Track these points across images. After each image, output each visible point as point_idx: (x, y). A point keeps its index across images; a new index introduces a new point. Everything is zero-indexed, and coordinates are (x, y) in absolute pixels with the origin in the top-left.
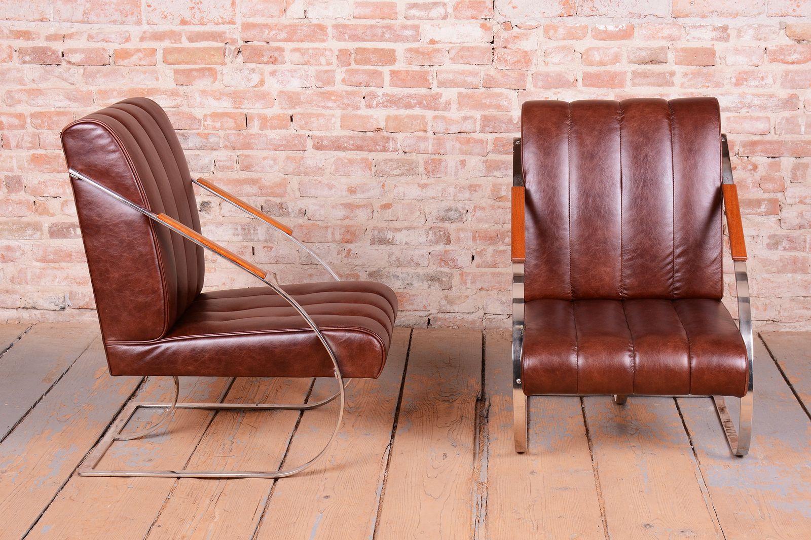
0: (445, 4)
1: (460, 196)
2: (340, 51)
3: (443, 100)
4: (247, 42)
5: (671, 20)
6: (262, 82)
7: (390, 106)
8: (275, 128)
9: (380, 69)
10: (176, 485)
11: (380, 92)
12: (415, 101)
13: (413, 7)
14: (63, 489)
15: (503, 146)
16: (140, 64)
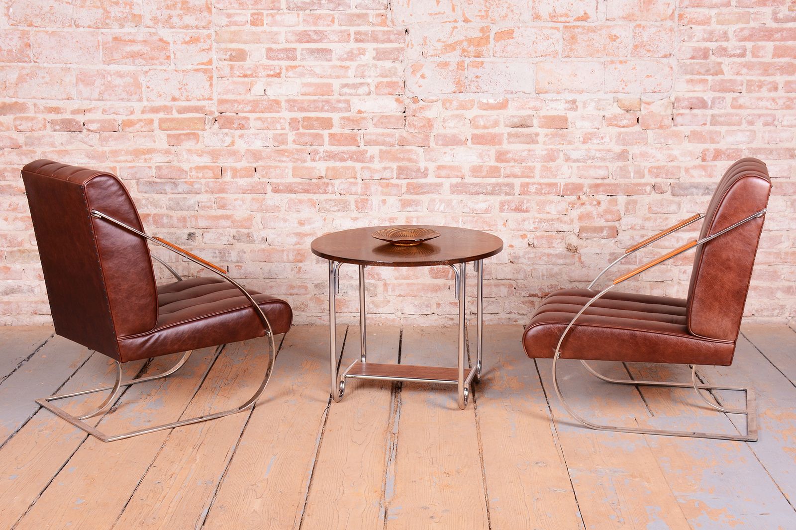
0: (369, 84)
2: (291, 119)
3: (368, 155)
4: (221, 113)
5: (535, 95)
6: (233, 143)
7: (329, 160)
8: (243, 177)
9: (321, 132)
10: (168, 438)
11: (321, 149)
12: (348, 156)
13: (345, 87)
15: (414, 189)
16: (142, 130)
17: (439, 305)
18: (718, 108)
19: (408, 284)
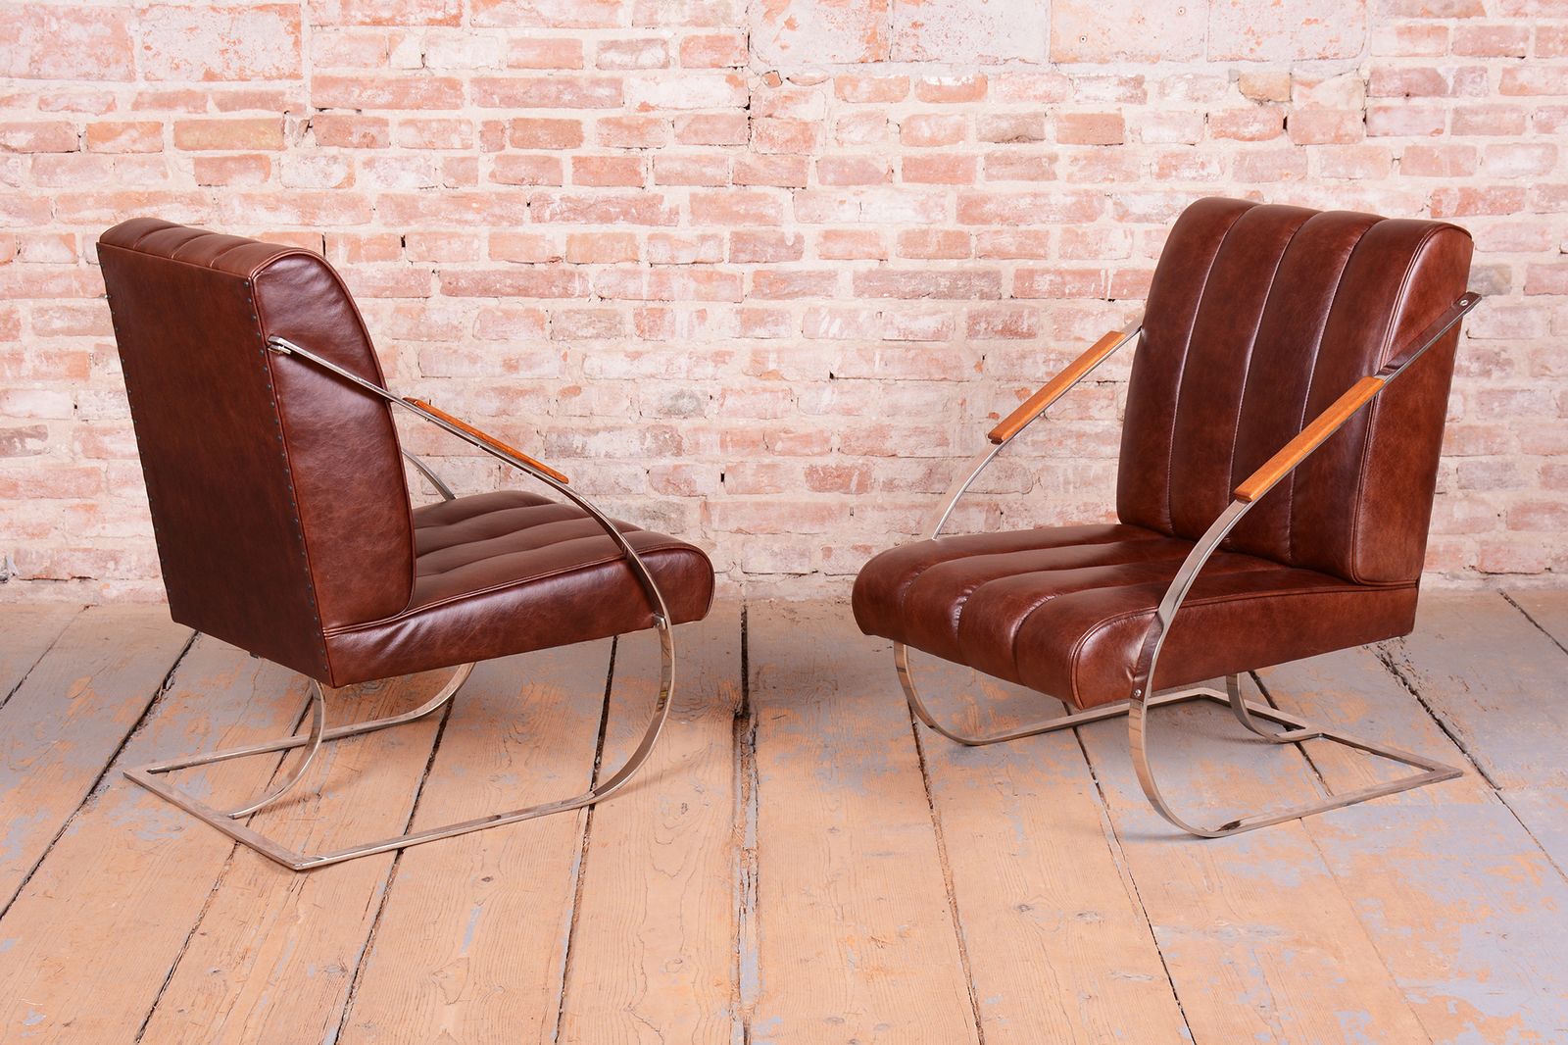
0: (665, 43)
1: (698, 372)
2: (486, 124)
3: (665, 207)
4: (321, 110)
5: (1049, 68)
6: (350, 180)
7: (575, 219)
8: (375, 259)
9: (555, 154)
10: (227, 868)
11: (556, 194)
12: (618, 210)
13: (610, 48)
14: (31, 880)
15: (771, 284)
16: (134, 149)
17: (828, 552)
18: (1471, 94)
19: (758, 506)
